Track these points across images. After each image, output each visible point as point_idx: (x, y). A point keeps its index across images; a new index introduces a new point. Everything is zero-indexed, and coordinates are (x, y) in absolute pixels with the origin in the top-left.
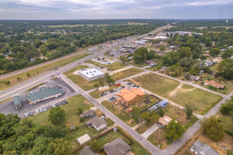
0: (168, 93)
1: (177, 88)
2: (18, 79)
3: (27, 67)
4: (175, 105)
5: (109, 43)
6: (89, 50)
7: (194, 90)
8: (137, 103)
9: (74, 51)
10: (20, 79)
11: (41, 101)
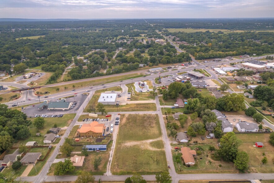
0: (127, 141)
1: (144, 141)
2: (65, 88)
3: (85, 78)
4: (111, 154)
5: (184, 64)
6: (150, 70)
7: (154, 152)
8: (91, 137)
9: (136, 69)
10: (67, 88)
11: (53, 110)
